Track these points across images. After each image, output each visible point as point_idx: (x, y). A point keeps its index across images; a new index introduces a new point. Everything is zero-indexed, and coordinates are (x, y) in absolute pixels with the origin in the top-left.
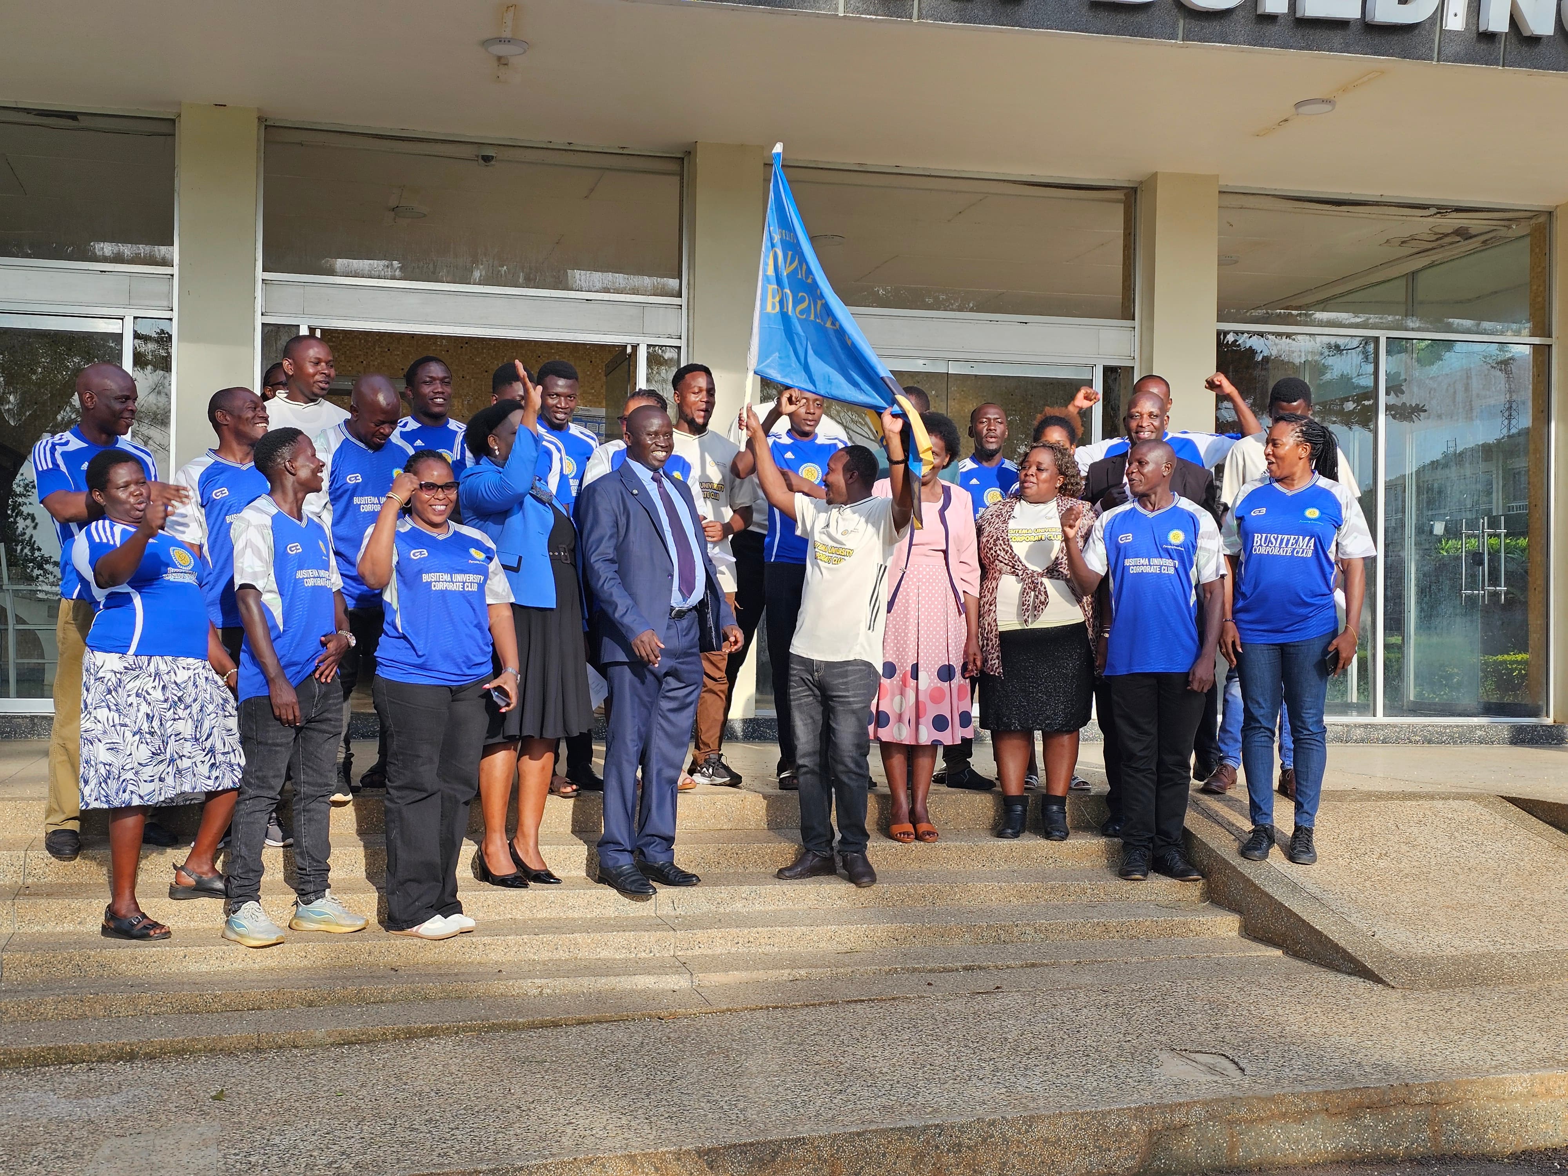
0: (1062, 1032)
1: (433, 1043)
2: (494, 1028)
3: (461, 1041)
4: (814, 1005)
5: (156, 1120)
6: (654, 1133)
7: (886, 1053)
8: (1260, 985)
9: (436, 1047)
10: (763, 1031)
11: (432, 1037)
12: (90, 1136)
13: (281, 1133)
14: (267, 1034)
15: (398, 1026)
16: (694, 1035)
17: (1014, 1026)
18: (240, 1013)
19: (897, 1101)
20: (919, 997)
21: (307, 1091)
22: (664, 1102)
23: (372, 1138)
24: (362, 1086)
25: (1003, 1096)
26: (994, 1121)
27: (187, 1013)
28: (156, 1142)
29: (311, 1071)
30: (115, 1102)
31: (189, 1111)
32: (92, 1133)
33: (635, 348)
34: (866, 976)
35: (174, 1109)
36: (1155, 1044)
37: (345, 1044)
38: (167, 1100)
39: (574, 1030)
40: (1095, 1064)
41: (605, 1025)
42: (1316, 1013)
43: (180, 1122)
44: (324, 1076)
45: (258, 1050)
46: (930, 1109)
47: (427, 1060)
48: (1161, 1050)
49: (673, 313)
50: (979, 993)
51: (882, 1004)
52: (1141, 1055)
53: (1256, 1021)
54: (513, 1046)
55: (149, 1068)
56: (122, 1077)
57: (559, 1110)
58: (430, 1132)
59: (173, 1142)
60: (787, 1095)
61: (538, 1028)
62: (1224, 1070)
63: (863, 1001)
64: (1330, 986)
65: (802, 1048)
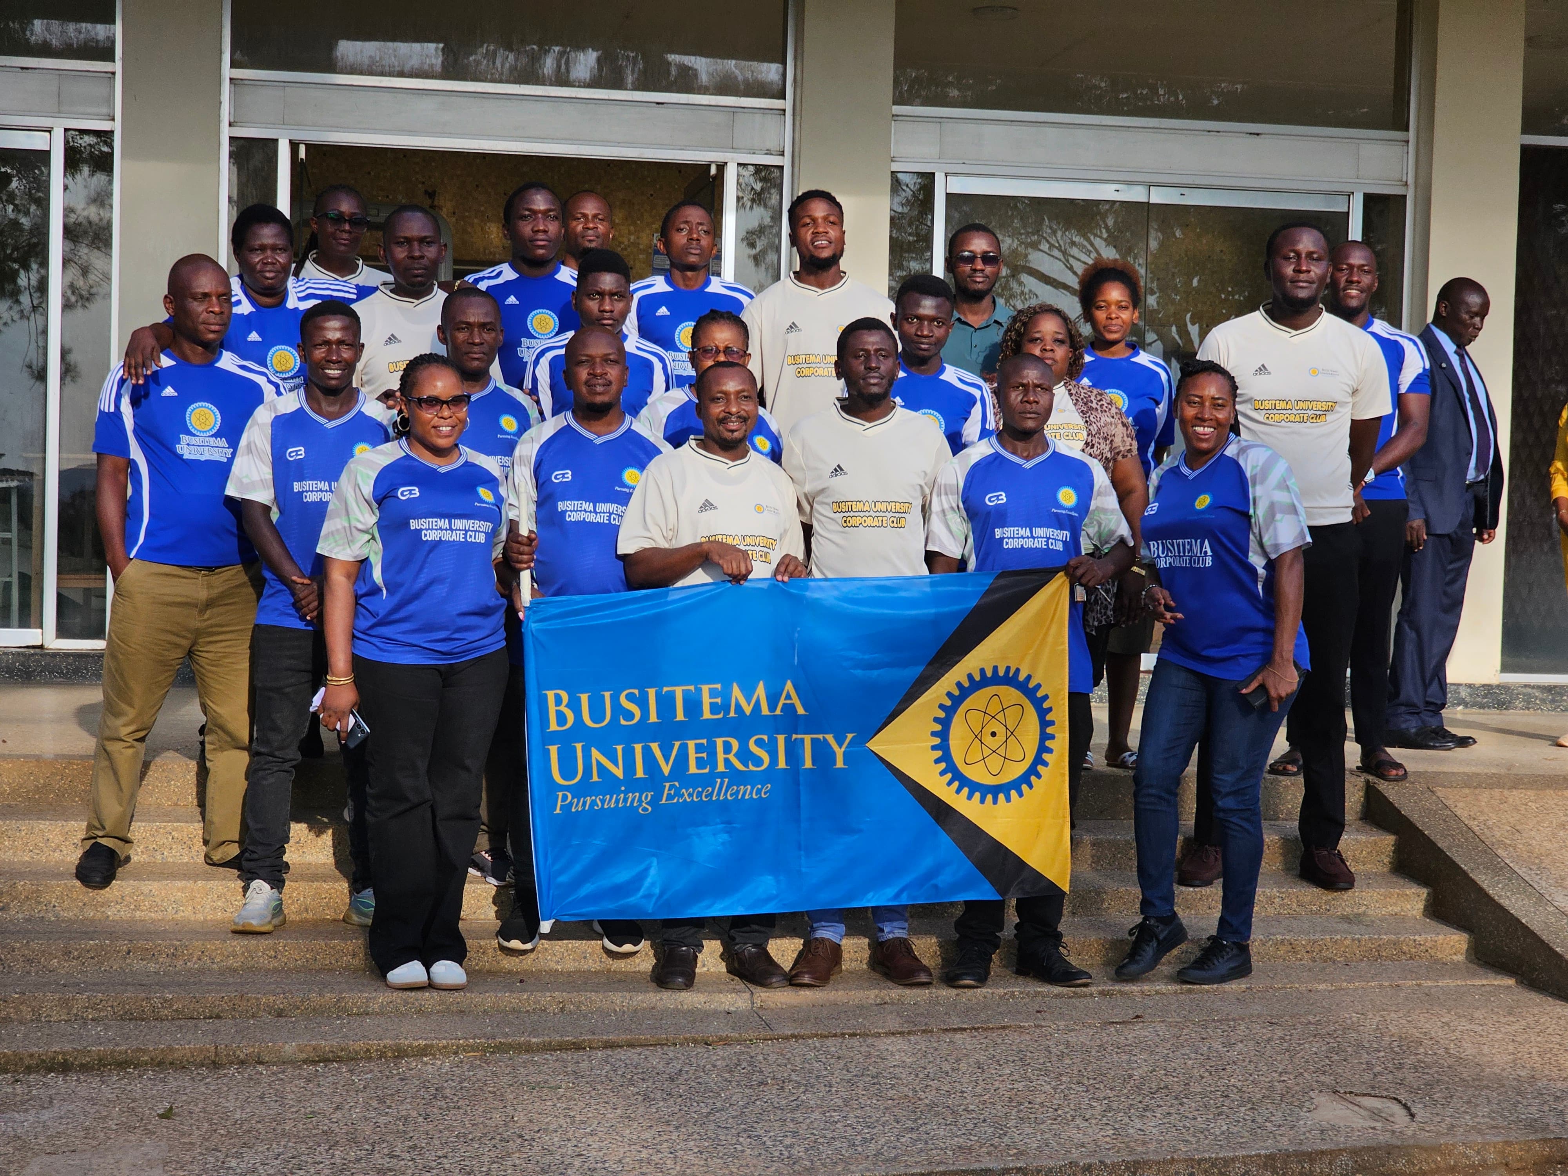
0: (1203, 1070)
1: (426, 1064)
2: (501, 1048)
3: (461, 1062)
4: (902, 1033)
5: (94, 1138)
6: (678, 1168)
7: (979, 1089)
8: (1471, 1020)
9: (429, 1068)
10: (832, 1061)
11: (426, 1056)
12: (17, 1152)
13: (239, 1156)
14: (226, 1046)
15: (385, 1042)
16: (744, 1064)
17: (1146, 1061)
18: (194, 1021)
19: (977, 1141)
20: (1036, 1026)
21: (271, 1112)
22: (696, 1136)
23: (344, 1164)
24: (337, 1108)
25: (1108, 1139)
26: (1090, 1166)
27: (130, 1020)
28: (94, 1161)
29: (277, 1090)
30: (45, 1118)
31: (131, 1129)
32: (19, 1150)
33: (721, 167)
34: (974, 1001)
35: (115, 1127)
36: (1315, 1085)
37: (320, 1061)
38: (106, 1117)
39: (600, 1053)
40: (1232, 1105)
41: (639, 1050)
42: (1530, 1053)
43: (121, 1141)
44: (293, 1096)
45: (215, 1066)
46: (1015, 1151)
47: (418, 1082)
48: (1321, 1091)
49: (772, 121)
50: (1113, 1023)
51: (986, 1034)
52: (1293, 1096)
53: (1450, 1061)
54: (522, 1070)
55: (85, 1081)
56: (54, 1091)
57: (569, 1140)
58: (413, 1159)
59: (112, 1161)
60: (846, 1132)
61: (555, 1050)
62: (1392, 1116)
63: (965, 1029)
64: (1561, 1022)
65: (876, 1080)
